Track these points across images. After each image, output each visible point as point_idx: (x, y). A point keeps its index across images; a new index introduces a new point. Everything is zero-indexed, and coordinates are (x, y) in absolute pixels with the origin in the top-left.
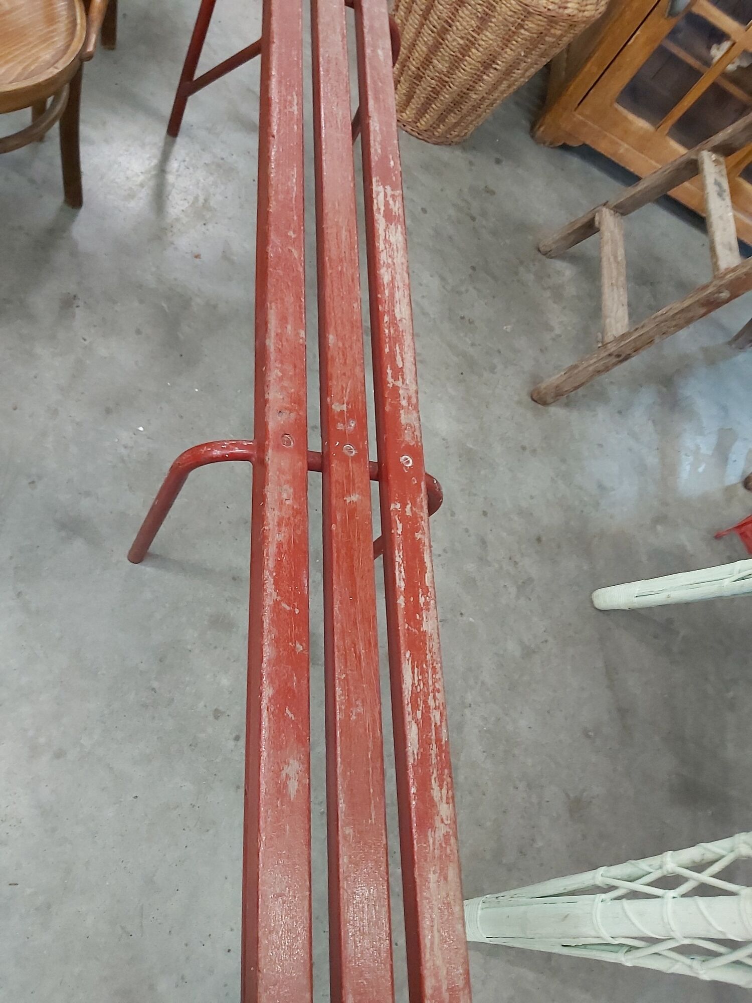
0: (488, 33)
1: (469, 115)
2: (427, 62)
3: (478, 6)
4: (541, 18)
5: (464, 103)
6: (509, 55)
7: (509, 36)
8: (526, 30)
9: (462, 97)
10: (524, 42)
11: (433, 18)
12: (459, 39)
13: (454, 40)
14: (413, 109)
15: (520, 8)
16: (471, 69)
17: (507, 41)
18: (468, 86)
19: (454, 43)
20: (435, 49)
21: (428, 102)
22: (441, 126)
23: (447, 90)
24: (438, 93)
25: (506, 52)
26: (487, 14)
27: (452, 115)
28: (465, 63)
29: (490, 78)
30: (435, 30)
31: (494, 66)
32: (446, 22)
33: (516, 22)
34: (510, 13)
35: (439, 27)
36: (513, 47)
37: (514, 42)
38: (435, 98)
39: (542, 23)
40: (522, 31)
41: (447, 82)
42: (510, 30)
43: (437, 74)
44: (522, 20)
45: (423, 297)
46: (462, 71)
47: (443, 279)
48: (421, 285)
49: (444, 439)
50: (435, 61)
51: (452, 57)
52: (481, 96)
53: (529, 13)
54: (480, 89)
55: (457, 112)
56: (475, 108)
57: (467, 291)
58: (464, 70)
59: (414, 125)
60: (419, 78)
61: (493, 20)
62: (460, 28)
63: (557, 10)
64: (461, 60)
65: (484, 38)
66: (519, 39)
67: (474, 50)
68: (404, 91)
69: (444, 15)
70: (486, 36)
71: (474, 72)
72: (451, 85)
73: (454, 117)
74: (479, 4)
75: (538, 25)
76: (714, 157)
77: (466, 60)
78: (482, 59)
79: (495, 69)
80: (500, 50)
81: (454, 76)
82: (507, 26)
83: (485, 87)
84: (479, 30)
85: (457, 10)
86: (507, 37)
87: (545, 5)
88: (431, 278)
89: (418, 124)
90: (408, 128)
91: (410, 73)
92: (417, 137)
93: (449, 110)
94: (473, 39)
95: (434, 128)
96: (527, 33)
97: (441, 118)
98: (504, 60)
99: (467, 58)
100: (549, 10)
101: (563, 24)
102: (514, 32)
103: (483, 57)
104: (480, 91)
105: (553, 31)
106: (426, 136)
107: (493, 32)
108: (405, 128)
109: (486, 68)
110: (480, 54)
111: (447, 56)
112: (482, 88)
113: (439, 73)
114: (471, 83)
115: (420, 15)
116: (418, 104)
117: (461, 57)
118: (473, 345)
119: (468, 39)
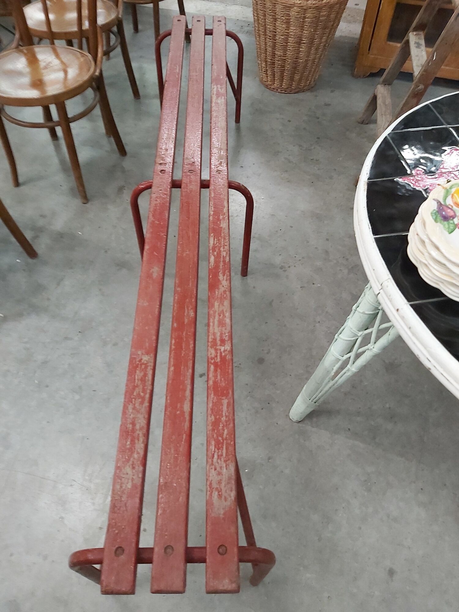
0: (292, 28)
1: (304, 72)
2: (274, 55)
3: (283, 17)
4: (311, 9)
5: (298, 66)
6: (306, 34)
7: (302, 25)
8: (308, 18)
9: (296, 64)
10: (310, 24)
11: (268, 33)
12: (281, 37)
13: (279, 38)
14: (277, 80)
15: (300, 9)
16: (292, 48)
17: (302, 28)
18: (295, 57)
19: (280, 39)
20: (274, 47)
21: (282, 72)
22: (293, 83)
23: (287, 63)
24: (284, 67)
25: (304, 33)
26: (287, 19)
27: (296, 75)
28: (289, 46)
29: (303, 48)
30: (270, 38)
31: (302, 42)
32: (274, 32)
33: (301, 16)
34: (296, 14)
35: (271, 36)
36: (306, 29)
37: (305, 27)
38: (284, 70)
39: (314, 12)
40: (306, 20)
41: (285, 59)
42: (301, 21)
43: (280, 58)
44: (304, 14)
45: (289, 155)
46: (289, 51)
47: (300, 146)
48: (288, 151)
49: (302, 211)
50: (276, 52)
51: (282, 47)
52: (304, 60)
53: (305, 9)
54: (302, 56)
55: (298, 72)
56: (305, 67)
57: (314, 148)
58: (289, 50)
59: (281, 87)
60: (273, 63)
61: (291, 20)
62: (279, 31)
63: (318, 3)
64: (287, 46)
65: (292, 31)
66: (307, 24)
67: (290, 39)
68: (270, 73)
69: (271, 29)
70: (292, 29)
71: (294, 49)
72: (288, 60)
73: (297, 76)
74: (282, 16)
75: (312, 13)
76: (415, 33)
77: (288, 45)
78: (295, 41)
79: (304, 43)
80: (301, 33)
81: (287, 55)
82: (298, 20)
83: (303, 54)
84: (288, 28)
85: (275, 24)
86: (301, 25)
87: (311, 3)
88: (294, 147)
89: (283, 87)
90: (279, 90)
91: (269, 63)
92: (285, 93)
93: (293, 74)
94: (287, 34)
95: (291, 85)
96: (309, 20)
97: (292, 79)
98: (305, 37)
99: (288, 44)
100: (313, 4)
101: (324, 8)
102: (303, 22)
103: (295, 40)
104: (302, 57)
105: (321, 14)
106: (288, 91)
107: (294, 26)
108: (278, 91)
109: (300, 45)
110: (293, 39)
111: (280, 47)
112: (302, 55)
113: (280, 57)
114: (296, 55)
115: (263, 35)
116: (278, 76)
117: (285, 44)
118: (319, 169)
119: (285, 35)
